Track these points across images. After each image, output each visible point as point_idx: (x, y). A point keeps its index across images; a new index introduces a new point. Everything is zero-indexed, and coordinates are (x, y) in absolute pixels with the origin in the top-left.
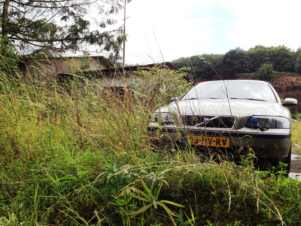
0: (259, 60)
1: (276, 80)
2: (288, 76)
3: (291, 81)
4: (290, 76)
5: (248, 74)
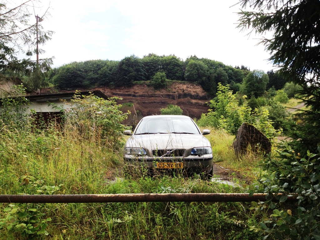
0: (153, 69)
1: (169, 88)
3: (182, 88)
4: (181, 84)
5: (144, 81)
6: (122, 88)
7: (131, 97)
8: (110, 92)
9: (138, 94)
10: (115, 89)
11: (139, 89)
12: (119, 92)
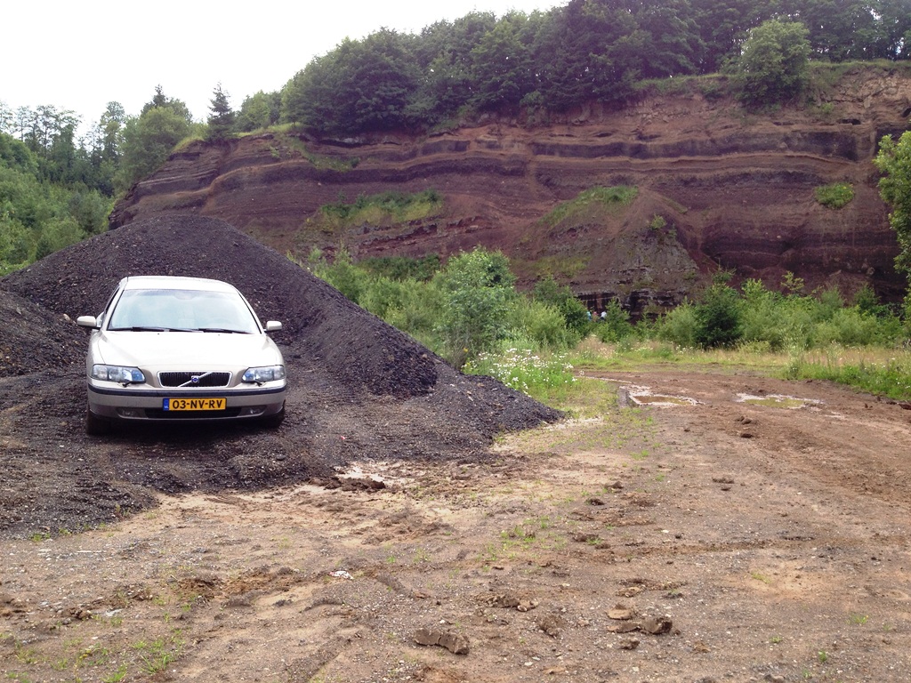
0: (732, 16)
1: (823, 100)
2: (880, 75)
4: (891, 74)
5: (689, 77)
6: (582, 118)
7: (626, 159)
8: (522, 142)
9: (656, 142)
10: (546, 125)
11: (665, 118)
12: (565, 141)
